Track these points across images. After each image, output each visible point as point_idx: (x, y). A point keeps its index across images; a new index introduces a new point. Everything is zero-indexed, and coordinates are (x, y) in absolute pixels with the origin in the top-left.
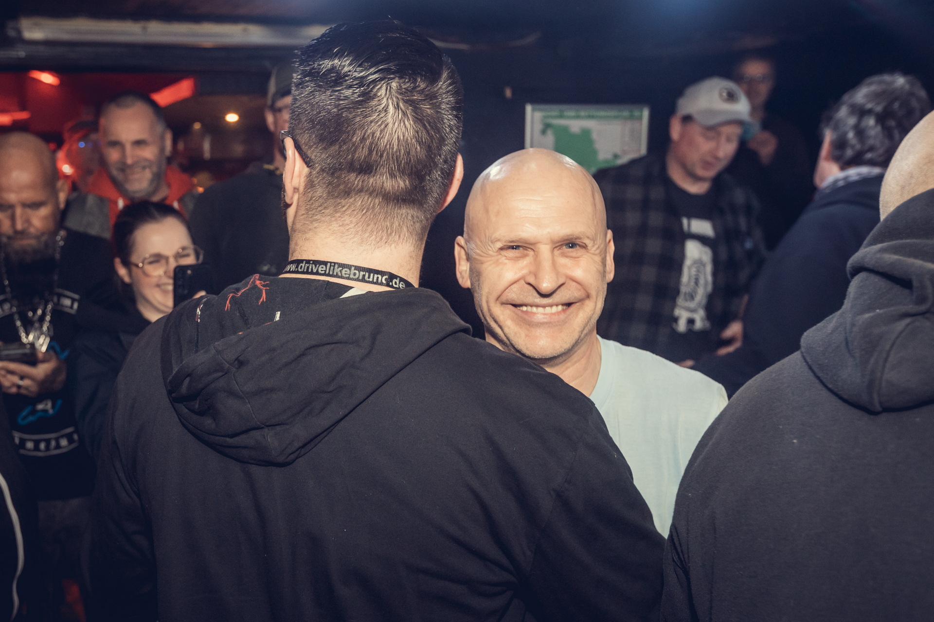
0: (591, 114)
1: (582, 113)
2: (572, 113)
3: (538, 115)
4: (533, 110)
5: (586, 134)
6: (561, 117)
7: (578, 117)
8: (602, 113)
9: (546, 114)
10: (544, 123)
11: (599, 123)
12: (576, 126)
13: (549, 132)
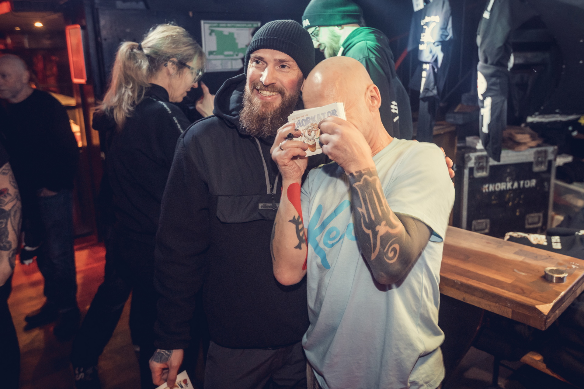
0: (233, 25)
1: (229, 25)
2: (224, 25)
3: (207, 26)
4: (204, 23)
5: (231, 35)
6: (218, 27)
7: (226, 27)
8: (238, 25)
9: (211, 25)
10: (210, 30)
11: (237, 30)
12: (226, 31)
13: (213, 34)
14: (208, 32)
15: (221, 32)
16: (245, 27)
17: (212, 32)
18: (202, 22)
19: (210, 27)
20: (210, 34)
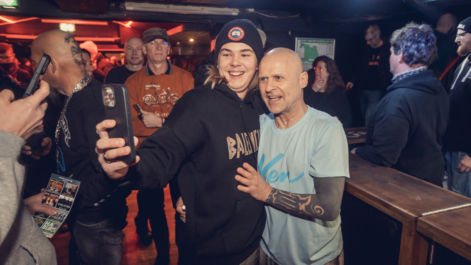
0: (317, 41)
1: (314, 41)
2: (310, 41)
3: (299, 41)
4: (298, 39)
5: (315, 47)
6: (307, 42)
7: (312, 42)
8: (320, 41)
9: (302, 41)
10: (301, 44)
11: (319, 44)
12: (311, 45)
13: (303, 47)
14: (299, 45)
15: (308, 46)
16: (325, 43)
17: (302, 45)
18: (296, 38)
19: (302, 42)
20: (301, 47)
